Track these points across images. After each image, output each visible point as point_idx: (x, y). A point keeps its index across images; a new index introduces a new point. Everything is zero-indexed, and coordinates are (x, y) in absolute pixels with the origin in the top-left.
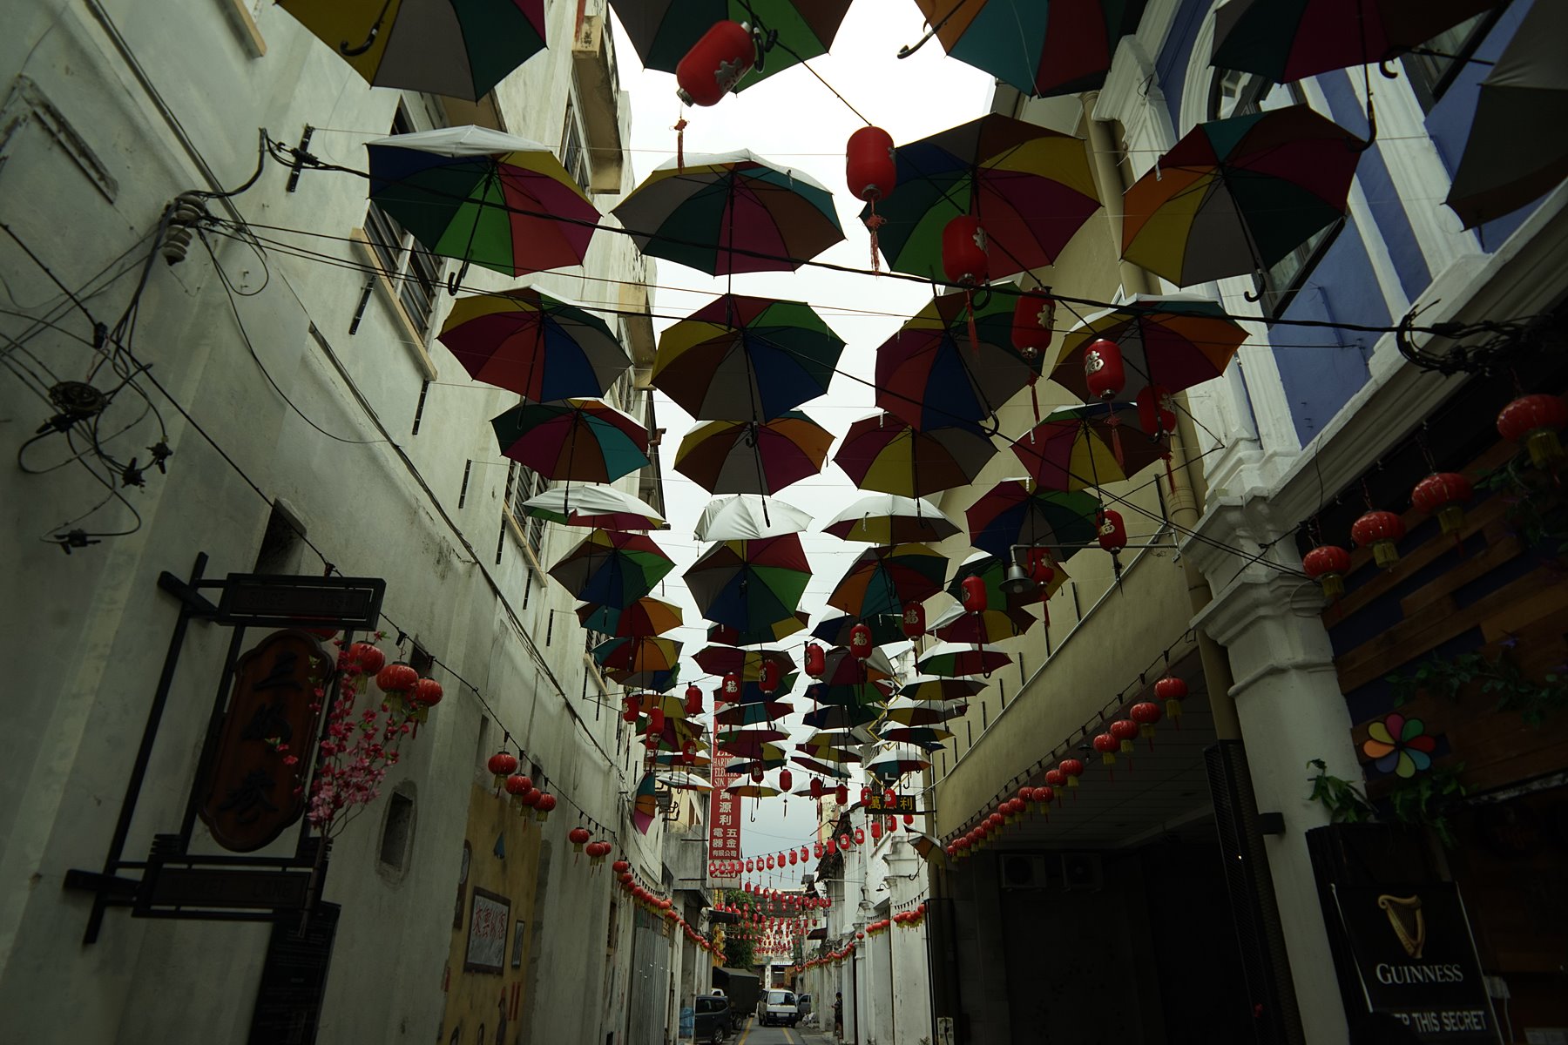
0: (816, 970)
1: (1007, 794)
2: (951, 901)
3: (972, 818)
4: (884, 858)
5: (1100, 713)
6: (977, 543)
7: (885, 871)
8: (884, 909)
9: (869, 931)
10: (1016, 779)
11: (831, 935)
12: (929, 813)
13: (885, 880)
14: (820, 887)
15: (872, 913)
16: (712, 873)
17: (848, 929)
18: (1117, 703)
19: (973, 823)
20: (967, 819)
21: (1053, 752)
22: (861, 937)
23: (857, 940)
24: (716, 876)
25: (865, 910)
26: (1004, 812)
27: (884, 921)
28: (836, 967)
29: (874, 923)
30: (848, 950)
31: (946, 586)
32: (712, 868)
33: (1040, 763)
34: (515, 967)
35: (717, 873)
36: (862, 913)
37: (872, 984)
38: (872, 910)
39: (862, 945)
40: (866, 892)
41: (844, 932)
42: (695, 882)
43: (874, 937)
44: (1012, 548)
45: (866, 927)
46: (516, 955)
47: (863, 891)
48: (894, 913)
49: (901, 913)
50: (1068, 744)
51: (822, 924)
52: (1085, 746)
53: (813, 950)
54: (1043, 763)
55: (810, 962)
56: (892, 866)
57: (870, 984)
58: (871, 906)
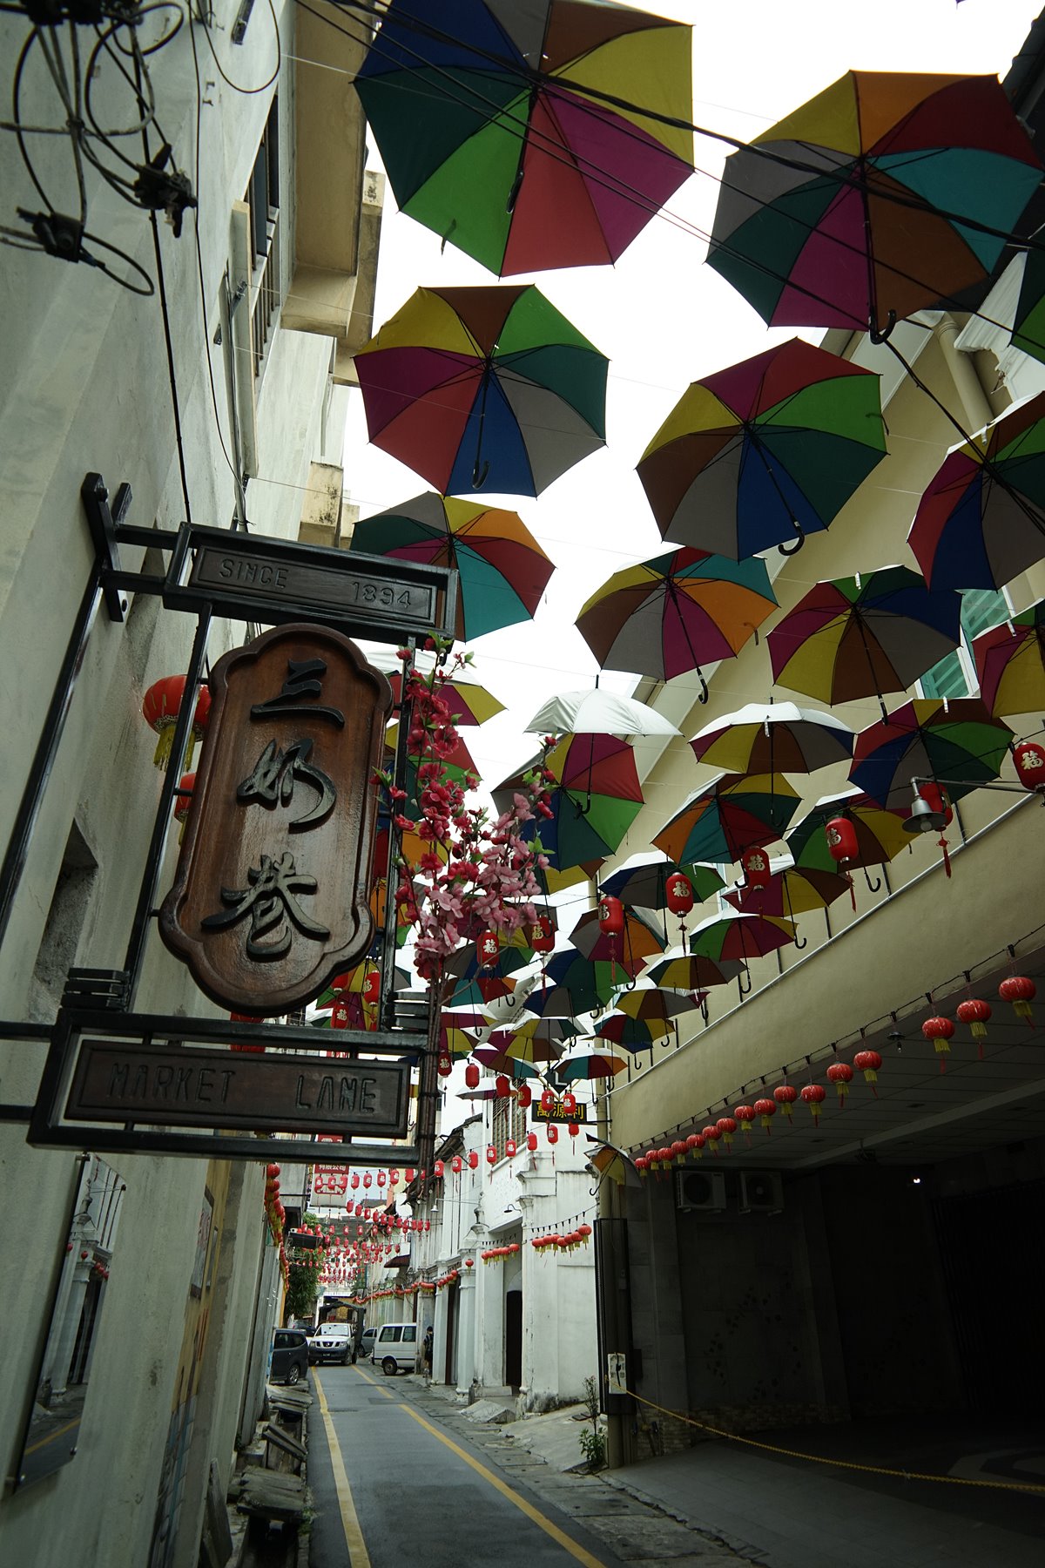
0: (390, 1303)
1: (743, 1096)
2: (625, 1222)
3: (678, 1126)
4: (520, 1176)
5: (928, 995)
6: (854, 778)
7: (518, 1190)
8: (510, 1234)
9: (486, 1257)
10: (762, 1078)
11: (417, 1263)
12: (603, 1122)
13: (521, 1200)
14: (404, 1211)
15: (487, 1238)
16: (317, 1188)
17: (445, 1255)
18: (963, 980)
19: (681, 1132)
20: (669, 1126)
21: (834, 1045)
22: (470, 1264)
23: (464, 1267)
24: (322, 1192)
25: (478, 1234)
26: (741, 1117)
27: (512, 1245)
28: (423, 1298)
29: (489, 1249)
30: (449, 1279)
31: (787, 835)
32: (319, 1183)
33: (808, 1058)
34: (208, 1288)
35: (324, 1188)
36: (473, 1236)
37: (483, 1316)
38: (487, 1235)
39: (471, 1273)
40: (481, 1214)
41: (440, 1259)
42: (296, 1198)
43: (492, 1264)
44: (913, 780)
45: (479, 1253)
46: (209, 1277)
47: (477, 1213)
48: (527, 1235)
49: (546, 1237)
50: (863, 1034)
51: (404, 1251)
52: (897, 1034)
53: (386, 1279)
54: (812, 1058)
55: (380, 1292)
56: (528, 1184)
57: (479, 1316)
58: (486, 1229)
